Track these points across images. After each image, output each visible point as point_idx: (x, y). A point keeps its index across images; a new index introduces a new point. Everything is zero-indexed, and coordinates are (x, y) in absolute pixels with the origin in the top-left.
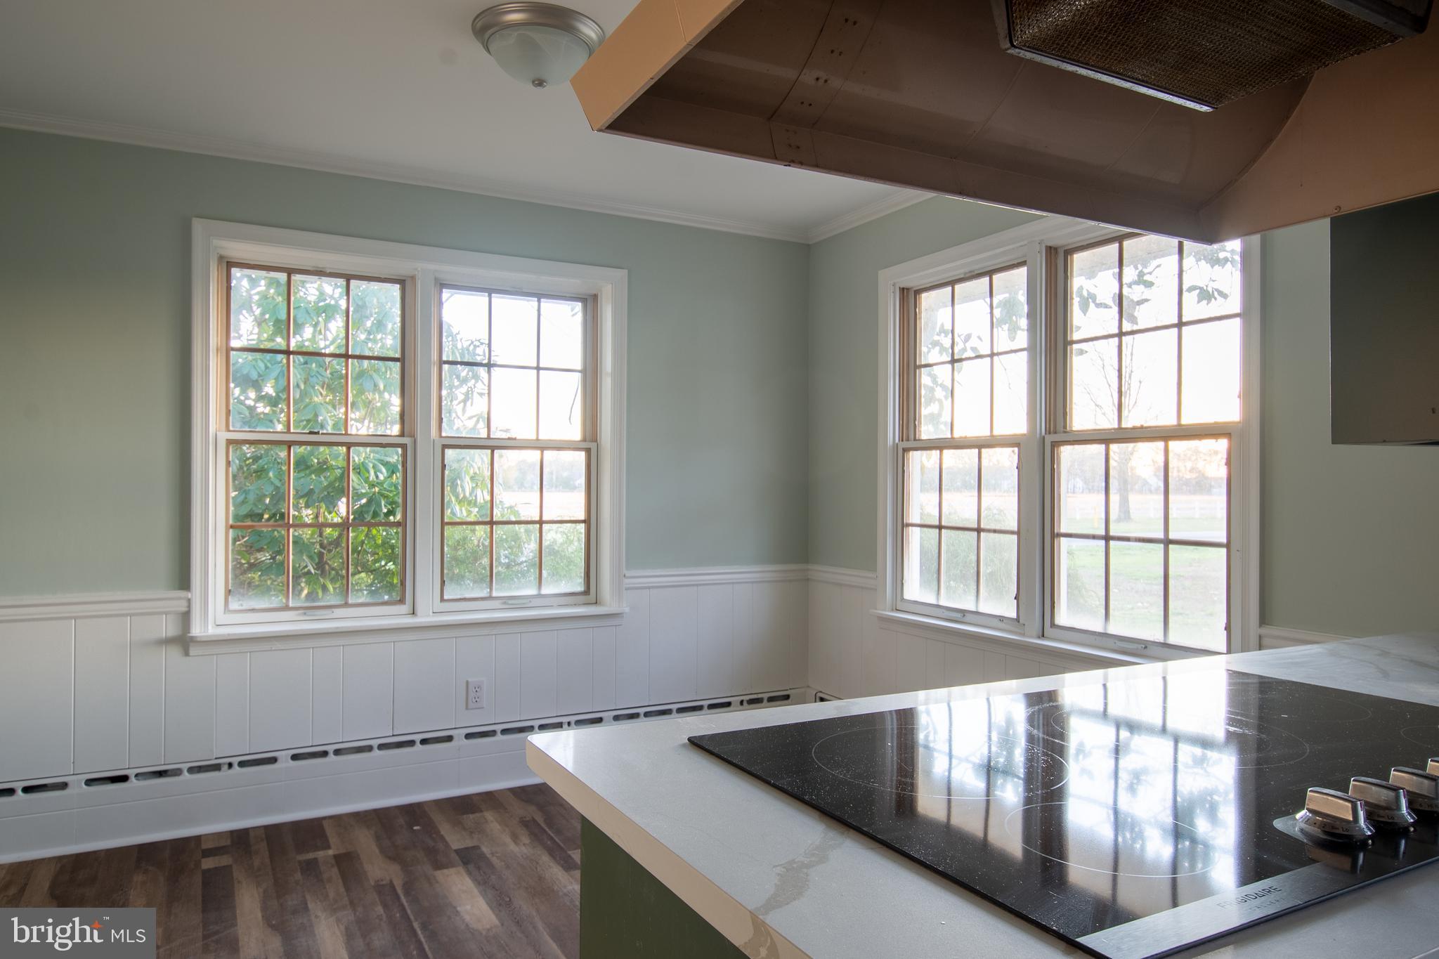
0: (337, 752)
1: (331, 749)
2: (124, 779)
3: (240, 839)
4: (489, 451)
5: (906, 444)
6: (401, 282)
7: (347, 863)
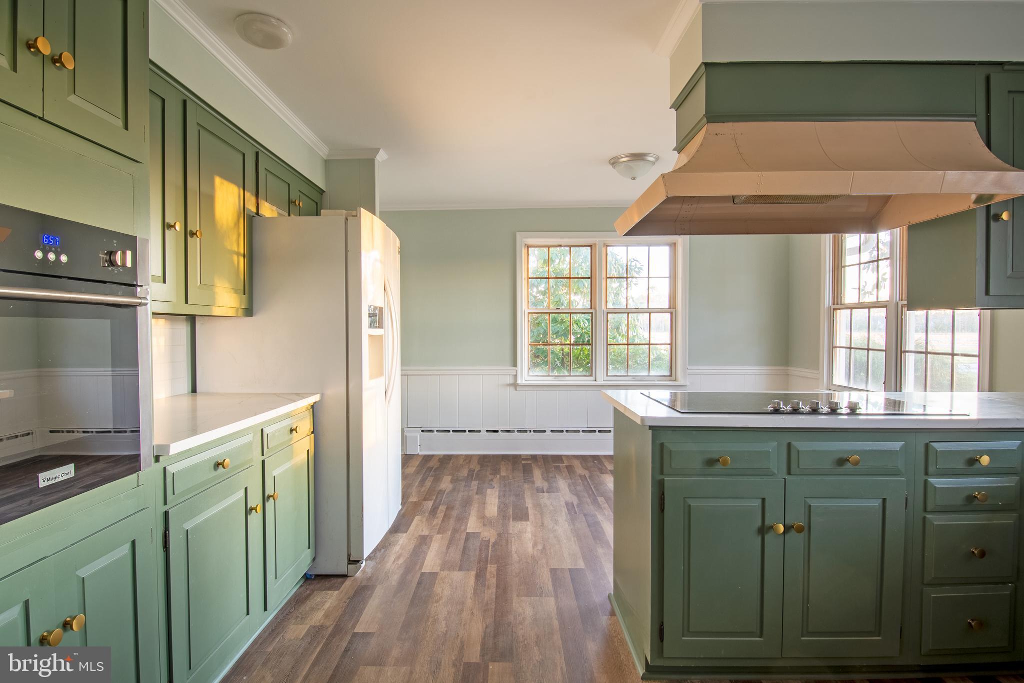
0: (567, 431)
1: (565, 430)
2: (497, 431)
3: (534, 458)
4: (627, 314)
5: (836, 306)
6: (591, 246)
7: (570, 469)
